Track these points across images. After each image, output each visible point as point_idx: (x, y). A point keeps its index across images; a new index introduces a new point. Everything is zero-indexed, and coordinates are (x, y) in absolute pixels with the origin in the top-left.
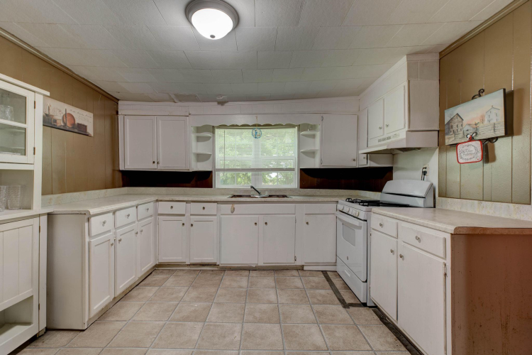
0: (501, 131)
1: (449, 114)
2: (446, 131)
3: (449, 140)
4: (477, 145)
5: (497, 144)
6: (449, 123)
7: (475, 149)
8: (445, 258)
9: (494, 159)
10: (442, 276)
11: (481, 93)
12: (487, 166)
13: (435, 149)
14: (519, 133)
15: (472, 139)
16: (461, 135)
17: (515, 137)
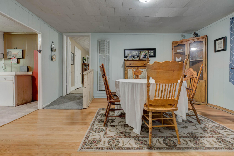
0: (22, 57)
1: (8, 51)
2: (7, 55)
3: (8, 57)
4: (16, 59)
5: (20, 60)
6: (8, 53)
7: (16, 60)
8: (13, 81)
9: (20, 63)
10: (13, 84)
11: (16, 48)
12: (18, 64)
13: (3, 59)
14: (25, 58)
15: (15, 58)
16: (12, 56)
17: (24, 59)
